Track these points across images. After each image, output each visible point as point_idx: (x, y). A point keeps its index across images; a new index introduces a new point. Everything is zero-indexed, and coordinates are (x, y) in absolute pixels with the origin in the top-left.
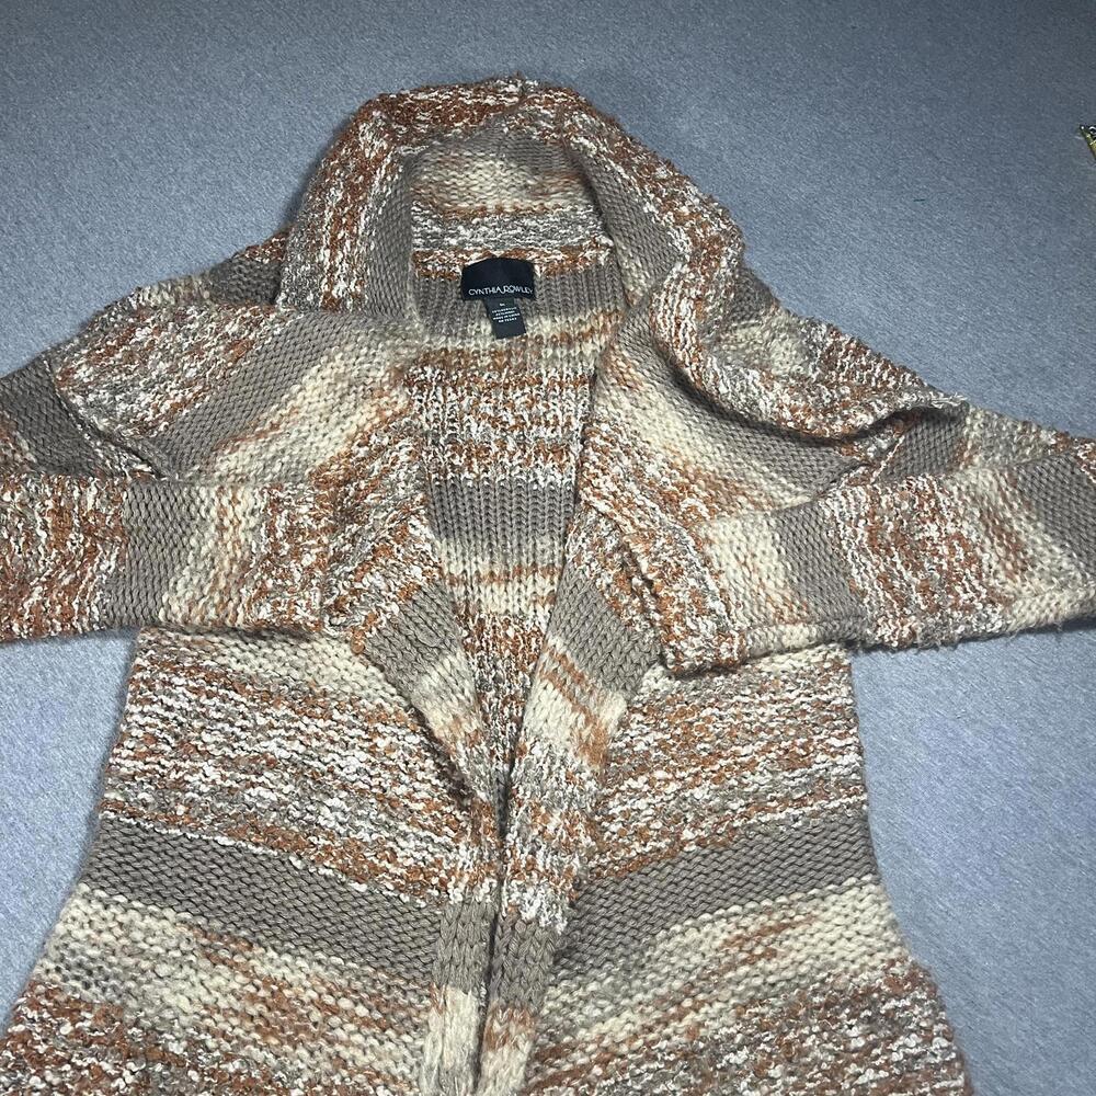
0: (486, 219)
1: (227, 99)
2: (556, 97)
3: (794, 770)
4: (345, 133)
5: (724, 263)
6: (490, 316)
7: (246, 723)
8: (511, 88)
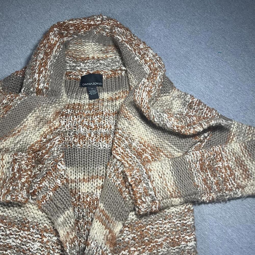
0: (89, 61)
1: (15, 22)
2: (111, 22)
3: (174, 247)
4: (46, 35)
5: (158, 78)
6: (88, 93)
7: (3, 233)
8: (98, 19)
